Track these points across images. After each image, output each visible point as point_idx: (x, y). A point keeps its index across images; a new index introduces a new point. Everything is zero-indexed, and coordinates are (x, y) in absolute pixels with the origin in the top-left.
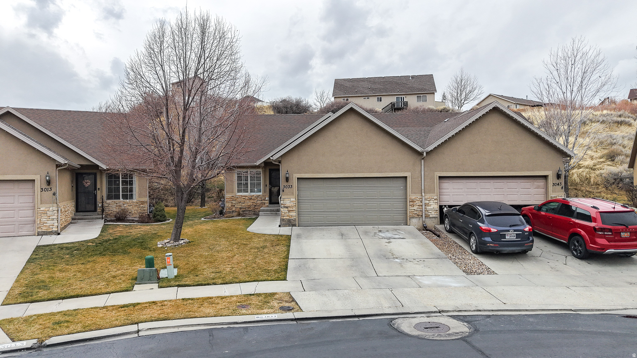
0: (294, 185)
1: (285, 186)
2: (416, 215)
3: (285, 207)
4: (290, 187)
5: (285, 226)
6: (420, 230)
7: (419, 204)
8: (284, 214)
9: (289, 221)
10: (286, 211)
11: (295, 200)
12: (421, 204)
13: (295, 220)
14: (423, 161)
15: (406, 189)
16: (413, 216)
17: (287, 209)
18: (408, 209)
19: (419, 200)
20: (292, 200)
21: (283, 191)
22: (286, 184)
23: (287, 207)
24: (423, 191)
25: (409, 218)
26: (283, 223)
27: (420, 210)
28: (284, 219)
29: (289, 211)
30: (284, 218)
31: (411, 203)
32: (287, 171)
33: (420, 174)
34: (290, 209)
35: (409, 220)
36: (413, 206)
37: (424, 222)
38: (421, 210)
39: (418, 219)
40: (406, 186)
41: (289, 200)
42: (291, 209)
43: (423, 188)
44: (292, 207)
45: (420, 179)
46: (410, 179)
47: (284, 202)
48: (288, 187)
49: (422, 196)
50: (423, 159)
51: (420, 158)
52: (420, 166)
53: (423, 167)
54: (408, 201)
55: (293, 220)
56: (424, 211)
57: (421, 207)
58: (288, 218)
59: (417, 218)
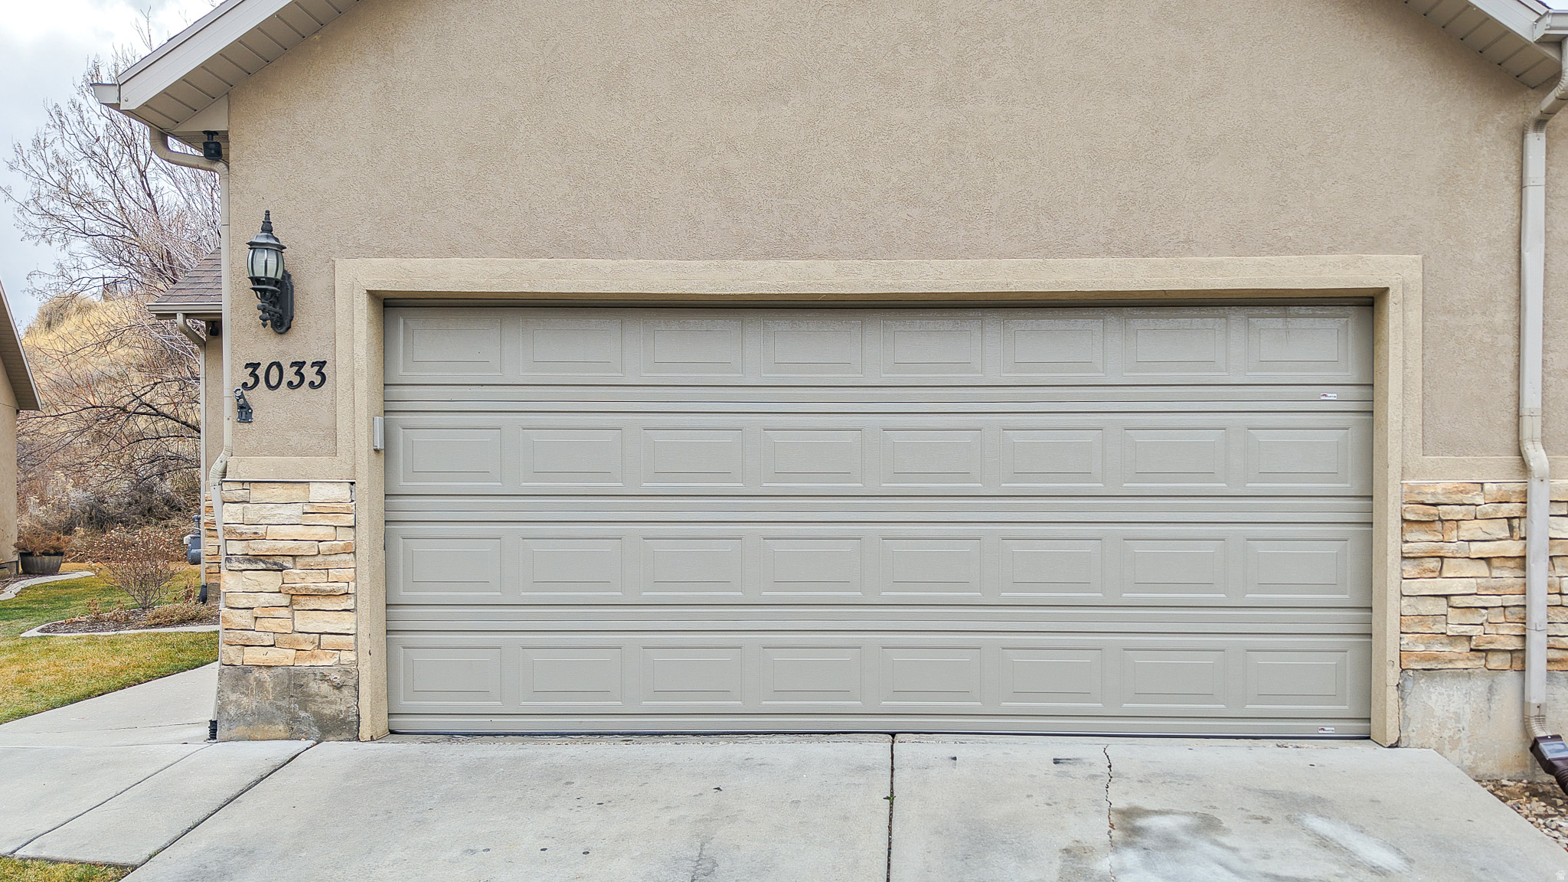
0: (342, 360)
1: (261, 372)
2: (1463, 648)
3: (256, 558)
4: (310, 373)
5: (255, 725)
6: (1497, 788)
7: (1487, 550)
8: (250, 623)
9: (294, 685)
10: (264, 599)
11: (342, 492)
12: (1514, 548)
13: (347, 682)
14: (1536, 144)
15: (1369, 412)
16: (1436, 659)
17: (272, 580)
18: (1393, 594)
19: (1489, 508)
20: (320, 493)
21: (244, 412)
22: (268, 348)
23: (273, 563)
24: (1532, 427)
25: (1393, 675)
26: (239, 705)
27: (1496, 601)
28: (246, 670)
29: (295, 597)
30: (253, 656)
31: (1421, 541)
32: (267, 228)
33: (1510, 267)
34: (297, 577)
35: (1392, 694)
36: (1434, 564)
37: (1541, 719)
38: (1512, 600)
39: (1480, 685)
40: (1370, 385)
41: (297, 492)
42: (314, 581)
43: (1532, 399)
44: (318, 558)
45: (1503, 316)
46: (1415, 316)
47: (253, 512)
48: (290, 374)
49: (1524, 467)
50: (1540, 124)
51: (1508, 115)
52: (1511, 191)
53: (1535, 198)
54: (1394, 523)
55: (324, 678)
56: (1538, 615)
57: (1507, 576)
58: (282, 656)
59: (1467, 674)
